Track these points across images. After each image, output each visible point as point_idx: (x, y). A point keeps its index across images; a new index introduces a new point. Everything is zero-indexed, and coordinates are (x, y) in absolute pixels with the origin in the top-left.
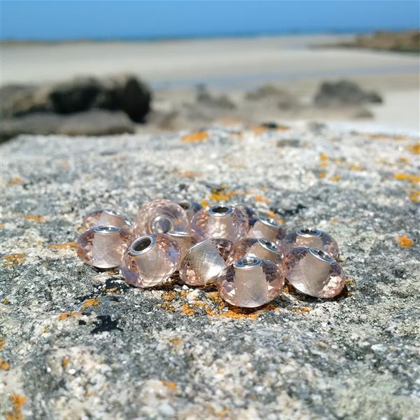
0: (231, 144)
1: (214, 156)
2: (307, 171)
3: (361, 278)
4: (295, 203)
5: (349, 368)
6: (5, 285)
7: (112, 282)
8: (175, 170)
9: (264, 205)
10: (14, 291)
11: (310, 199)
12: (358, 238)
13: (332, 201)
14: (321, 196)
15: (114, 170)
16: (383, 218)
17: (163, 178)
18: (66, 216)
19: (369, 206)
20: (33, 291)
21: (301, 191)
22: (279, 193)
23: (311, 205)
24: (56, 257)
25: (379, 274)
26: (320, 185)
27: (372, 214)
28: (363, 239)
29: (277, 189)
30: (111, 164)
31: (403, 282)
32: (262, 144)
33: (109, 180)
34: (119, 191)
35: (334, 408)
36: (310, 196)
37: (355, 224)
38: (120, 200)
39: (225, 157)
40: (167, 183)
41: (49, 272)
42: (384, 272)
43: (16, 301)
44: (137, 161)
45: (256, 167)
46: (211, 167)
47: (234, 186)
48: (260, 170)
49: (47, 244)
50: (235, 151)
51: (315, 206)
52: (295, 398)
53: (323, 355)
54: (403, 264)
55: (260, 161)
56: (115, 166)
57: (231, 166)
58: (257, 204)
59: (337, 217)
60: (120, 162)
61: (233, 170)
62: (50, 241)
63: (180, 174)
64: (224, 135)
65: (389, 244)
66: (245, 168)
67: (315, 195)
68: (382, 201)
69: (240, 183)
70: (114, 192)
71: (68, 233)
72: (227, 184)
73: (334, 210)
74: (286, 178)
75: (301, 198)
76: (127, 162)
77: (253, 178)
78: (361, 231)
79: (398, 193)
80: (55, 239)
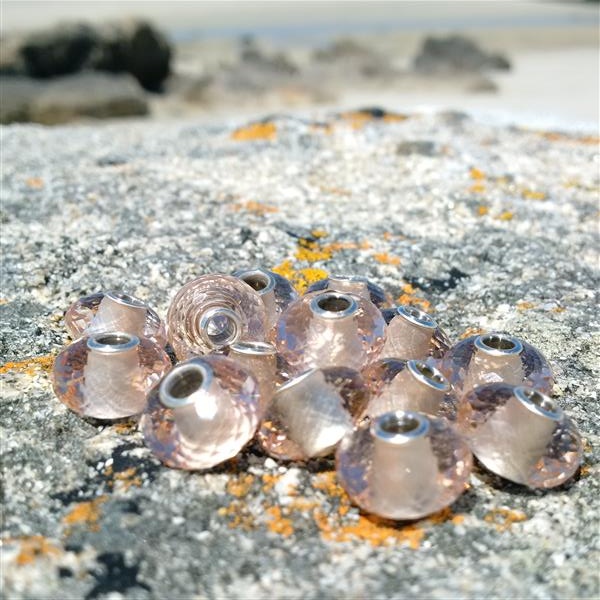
0: (319, 148)
1: (292, 169)
2: (457, 202)
4: (448, 268)
7: (124, 454)
8: (230, 198)
9: (394, 270)
11: (471, 259)
12: (576, 345)
14: (491, 253)
15: (122, 197)
17: (210, 214)
18: (35, 292)
21: (453, 241)
22: (416, 247)
23: (476, 271)
24: (13, 395)
26: (484, 229)
27: (590, 294)
29: (411, 238)
30: (116, 186)
32: (371, 148)
33: (114, 217)
34: (132, 242)
36: (471, 253)
38: (135, 261)
39: (311, 173)
40: (217, 225)
44: (160, 177)
45: (367, 191)
46: (291, 193)
47: (336, 231)
48: (375, 200)
50: (326, 161)
55: (371, 181)
56: (123, 188)
57: (324, 191)
58: (382, 269)
59: (529, 298)
60: (131, 181)
61: (329, 198)
63: (239, 206)
64: (304, 130)
66: (349, 194)
67: (479, 252)
69: (346, 227)
70: (122, 245)
71: (39, 333)
72: (323, 226)
75: (456, 258)
76: (145, 180)
77: (364, 215)
78: (580, 329)
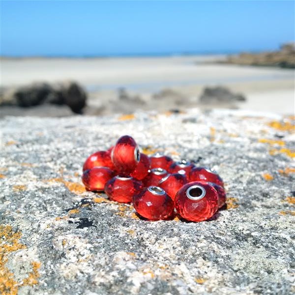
2: (203, 137)
3: (242, 198)
4: (197, 156)
5: (239, 245)
6: (16, 202)
7: (85, 201)
9: (177, 157)
10: (23, 205)
11: (206, 153)
12: (238, 175)
13: (220, 155)
14: (213, 152)
16: (253, 163)
19: (244, 157)
20: (35, 206)
22: (186, 150)
23: (207, 157)
24: (47, 186)
25: (253, 196)
26: (212, 145)
27: (246, 161)
28: (242, 176)
29: (184, 148)
31: (268, 199)
32: (172, 121)
34: (82, 149)
35: (232, 266)
37: (236, 167)
38: (83, 154)
39: (148, 129)
41: (44, 195)
42: (256, 194)
43: (24, 211)
45: (169, 135)
47: (157, 146)
48: (172, 137)
49: (38, 180)
51: (210, 157)
52: (207, 260)
53: (222, 238)
54: (267, 189)
55: (172, 132)
58: (173, 156)
59: (224, 163)
61: (155, 137)
62: (40, 178)
65: (258, 178)
66: (162, 135)
68: (252, 155)
69: (161, 144)
70: (79, 149)
71: (52, 173)
73: (222, 159)
74: (190, 141)
75: (201, 153)
77: (168, 141)
78: (240, 171)
79: (262, 150)
80: (43, 177)
